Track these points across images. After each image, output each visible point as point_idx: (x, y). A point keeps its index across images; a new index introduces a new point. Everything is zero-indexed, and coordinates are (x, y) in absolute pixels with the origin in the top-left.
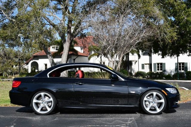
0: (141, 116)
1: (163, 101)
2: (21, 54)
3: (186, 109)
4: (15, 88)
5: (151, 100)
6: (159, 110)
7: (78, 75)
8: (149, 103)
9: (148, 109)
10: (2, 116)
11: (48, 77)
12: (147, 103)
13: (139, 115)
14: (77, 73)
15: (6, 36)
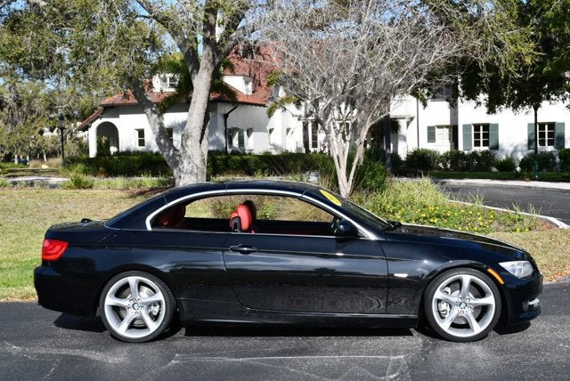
0: (425, 345)
1: (490, 300)
2: (65, 100)
3: (560, 314)
4: (51, 261)
5: (455, 297)
6: (477, 328)
7: (236, 221)
8: (451, 307)
9: (445, 325)
10: (15, 349)
11: (149, 228)
12: (444, 306)
13: (420, 340)
14: (236, 215)
15: (20, 55)
